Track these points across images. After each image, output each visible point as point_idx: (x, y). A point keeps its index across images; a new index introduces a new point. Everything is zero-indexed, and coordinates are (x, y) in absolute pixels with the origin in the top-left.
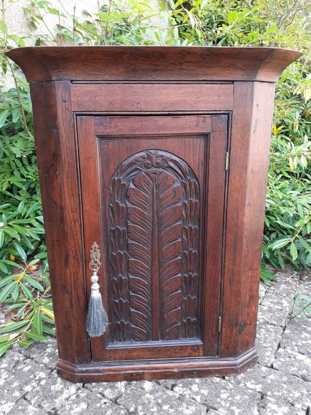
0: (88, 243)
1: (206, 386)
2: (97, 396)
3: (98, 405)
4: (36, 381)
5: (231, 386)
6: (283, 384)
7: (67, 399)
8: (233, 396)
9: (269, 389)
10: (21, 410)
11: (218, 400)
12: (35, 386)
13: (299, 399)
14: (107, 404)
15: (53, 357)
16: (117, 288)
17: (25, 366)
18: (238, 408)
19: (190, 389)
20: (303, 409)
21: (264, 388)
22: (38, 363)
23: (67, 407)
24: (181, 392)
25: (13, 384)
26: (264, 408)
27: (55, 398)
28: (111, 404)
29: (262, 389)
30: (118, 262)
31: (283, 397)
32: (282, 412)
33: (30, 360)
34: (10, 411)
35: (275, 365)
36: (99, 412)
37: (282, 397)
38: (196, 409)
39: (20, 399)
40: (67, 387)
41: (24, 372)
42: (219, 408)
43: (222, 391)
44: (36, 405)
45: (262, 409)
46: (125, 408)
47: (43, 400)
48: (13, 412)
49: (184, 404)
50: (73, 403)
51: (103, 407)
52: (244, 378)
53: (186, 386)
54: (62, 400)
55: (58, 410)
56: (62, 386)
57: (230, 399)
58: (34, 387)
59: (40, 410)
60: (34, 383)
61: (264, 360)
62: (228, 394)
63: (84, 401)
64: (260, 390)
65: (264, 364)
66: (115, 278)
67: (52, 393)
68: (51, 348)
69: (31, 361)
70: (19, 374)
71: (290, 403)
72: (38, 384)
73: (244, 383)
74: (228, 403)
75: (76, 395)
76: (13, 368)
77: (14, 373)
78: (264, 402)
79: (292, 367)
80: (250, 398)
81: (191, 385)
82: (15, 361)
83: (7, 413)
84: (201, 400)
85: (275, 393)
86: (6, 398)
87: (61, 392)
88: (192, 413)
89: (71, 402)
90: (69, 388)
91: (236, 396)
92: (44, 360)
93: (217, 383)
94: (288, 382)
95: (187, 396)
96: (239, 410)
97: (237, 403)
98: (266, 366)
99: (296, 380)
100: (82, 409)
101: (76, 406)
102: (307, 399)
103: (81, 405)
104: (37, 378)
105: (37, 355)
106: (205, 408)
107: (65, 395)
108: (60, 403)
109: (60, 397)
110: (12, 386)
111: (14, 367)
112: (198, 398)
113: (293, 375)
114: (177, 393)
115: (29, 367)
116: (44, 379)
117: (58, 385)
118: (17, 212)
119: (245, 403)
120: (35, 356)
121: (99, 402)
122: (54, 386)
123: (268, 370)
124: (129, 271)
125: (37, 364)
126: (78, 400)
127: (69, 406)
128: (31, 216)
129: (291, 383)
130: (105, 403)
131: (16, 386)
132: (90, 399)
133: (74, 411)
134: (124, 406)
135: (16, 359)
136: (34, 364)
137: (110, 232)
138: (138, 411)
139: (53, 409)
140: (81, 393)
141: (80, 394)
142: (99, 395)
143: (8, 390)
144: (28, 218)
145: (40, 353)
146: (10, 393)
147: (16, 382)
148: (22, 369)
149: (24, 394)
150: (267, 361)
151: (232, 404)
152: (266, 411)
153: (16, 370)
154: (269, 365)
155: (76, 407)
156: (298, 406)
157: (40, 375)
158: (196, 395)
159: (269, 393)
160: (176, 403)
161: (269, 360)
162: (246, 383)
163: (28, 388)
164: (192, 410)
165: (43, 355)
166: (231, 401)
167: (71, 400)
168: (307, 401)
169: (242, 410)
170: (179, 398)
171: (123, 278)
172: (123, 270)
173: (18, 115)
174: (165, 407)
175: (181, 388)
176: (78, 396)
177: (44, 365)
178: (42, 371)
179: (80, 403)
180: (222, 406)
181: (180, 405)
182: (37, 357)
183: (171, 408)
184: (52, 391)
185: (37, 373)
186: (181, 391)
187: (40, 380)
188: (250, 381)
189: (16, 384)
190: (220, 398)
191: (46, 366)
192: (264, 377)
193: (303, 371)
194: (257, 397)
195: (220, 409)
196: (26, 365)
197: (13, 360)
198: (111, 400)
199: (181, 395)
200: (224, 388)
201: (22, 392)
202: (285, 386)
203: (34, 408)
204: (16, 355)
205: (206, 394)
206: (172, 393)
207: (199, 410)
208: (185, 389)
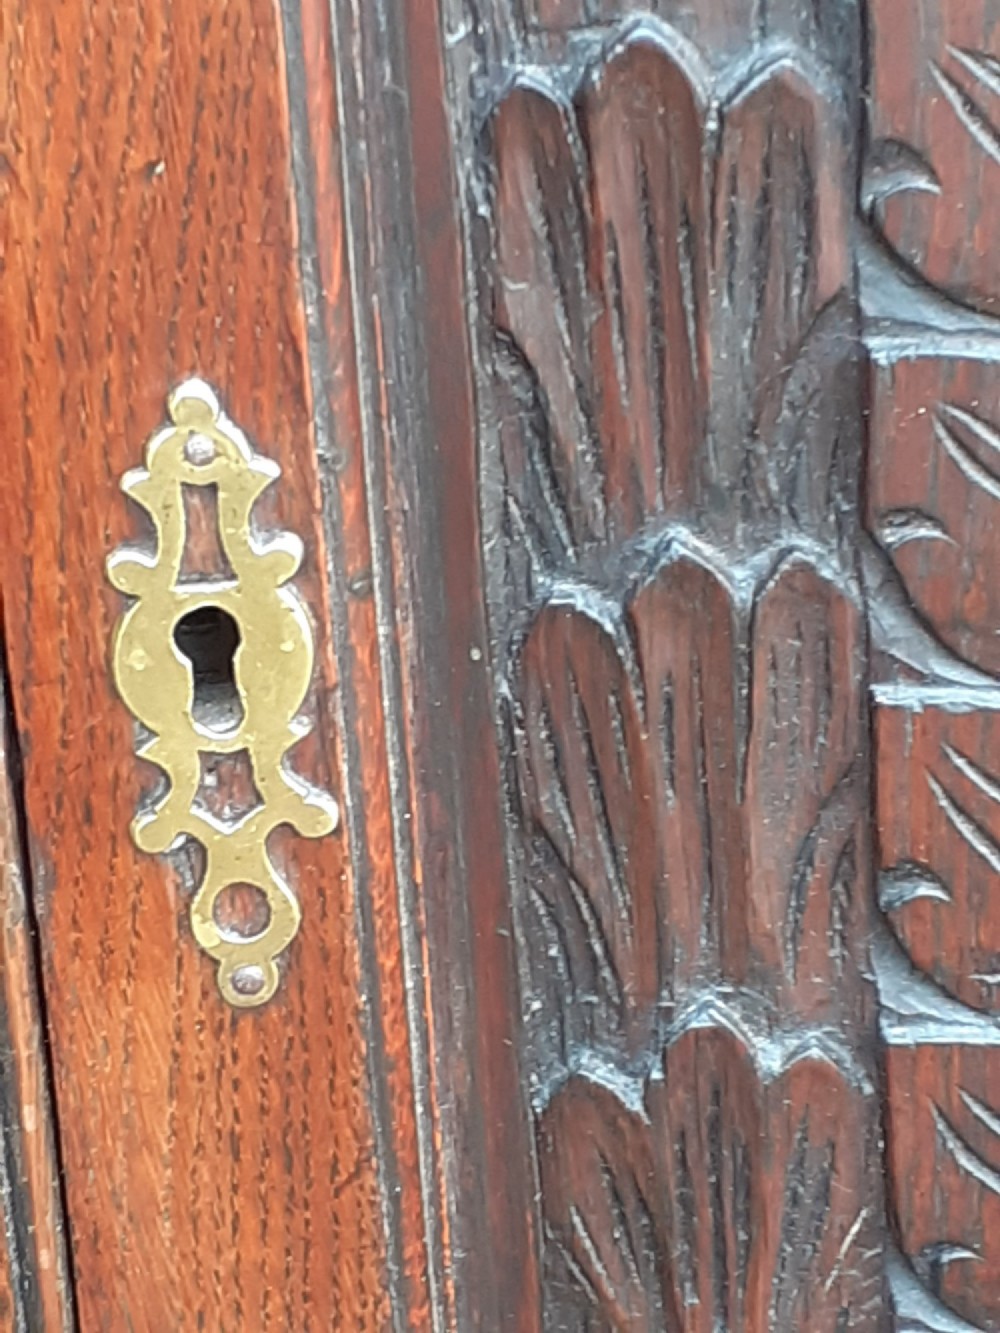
0: (44, 410)
16: (659, 1245)
30: (656, 756)
66: (601, 1072)
124: (883, 920)
137: (488, 141)
171: (770, 1056)
172: (768, 905)
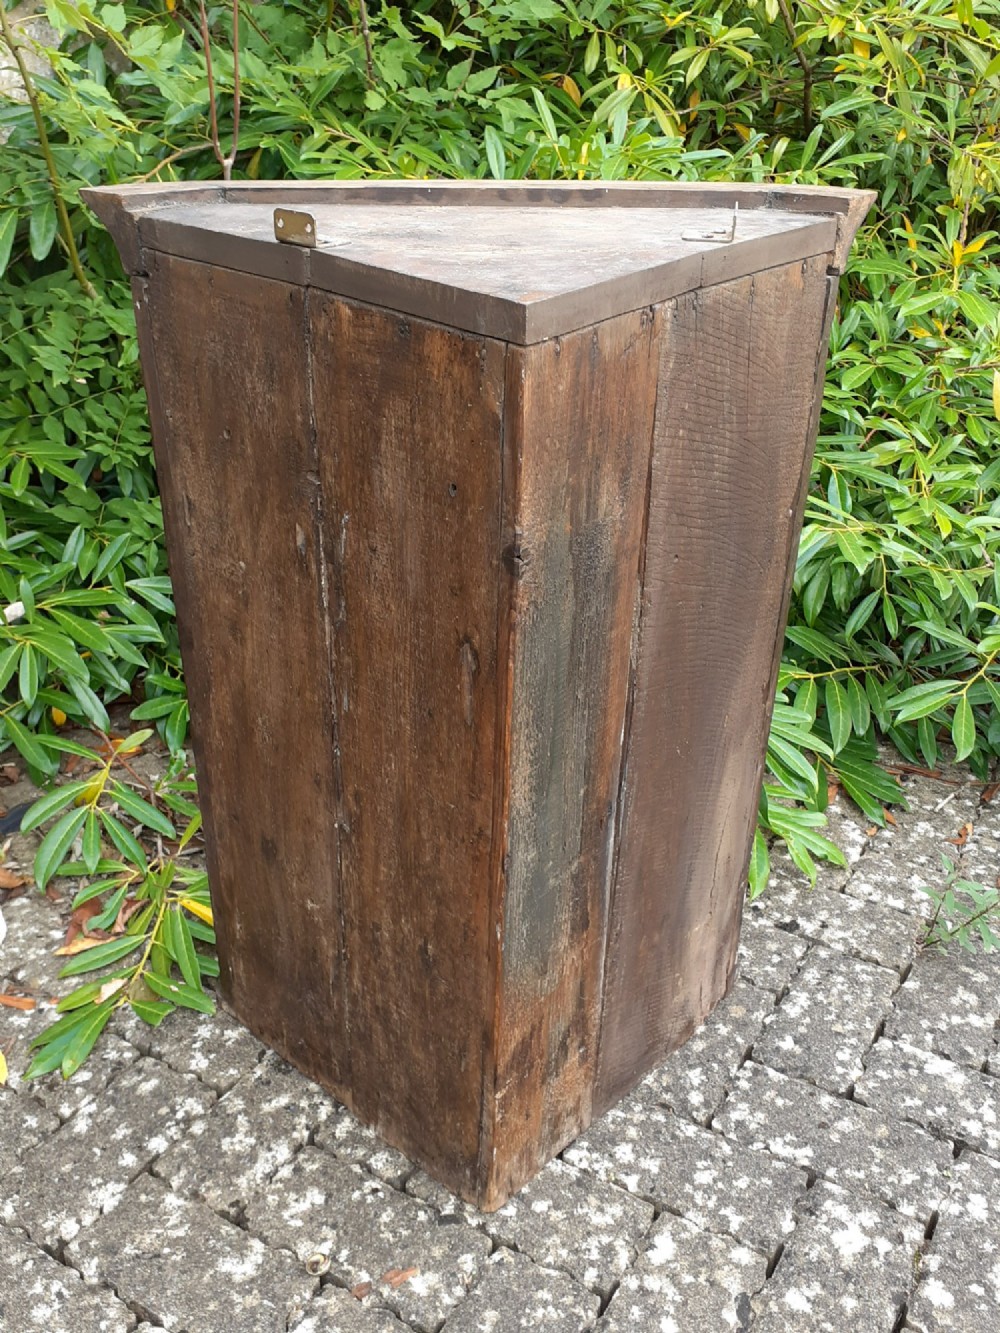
1: (657, 1150)
2: (351, 1171)
3: (356, 1195)
4: (177, 1124)
5: (727, 1149)
6: (873, 1148)
7: (269, 1177)
8: (727, 1177)
9: (834, 1160)
10: (147, 1205)
11: (688, 1188)
12: (175, 1138)
13: (913, 1192)
14: (381, 1194)
15: (218, 1053)
17: (140, 1078)
18: (740, 1211)
19: (611, 1155)
20: (919, 1220)
21: (818, 1158)
22: (176, 1070)
23: (272, 1199)
24: (584, 1165)
25: (114, 1132)
26: (812, 1214)
27: (237, 1173)
28: (392, 1194)
29: (811, 1160)
31: (870, 1184)
32: (861, 1225)
33: (153, 1060)
34: (116, 1208)
35: (859, 1090)
36: (359, 1216)
37: (866, 1185)
38: (625, 1213)
39: (140, 1173)
40: (265, 1144)
41: (140, 1098)
42: (688, 1209)
43: (700, 1164)
44: (186, 1192)
45: (805, 1217)
46: (429, 1206)
47: (203, 1180)
48: (125, 1210)
49: (593, 1200)
50: (288, 1190)
51: (369, 1201)
52: (764, 1126)
53: (598, 1146)
54: (254, 1180)
55: (245, 1207)
56: (252, 1141)
57: (720, 1185)
58: (173, 1143)
59: (198, 1206)
60: (173, 1129)
61: (829, 1075)
62: (715, 1174)
63: (315, 1183)
64: (806, 1163)
65: (827, 1086)
67: (227, 1160)
68: (210, 1026)
69: (156, 1064)
70: (128, 1103)
71: (887, 1202)
72: (184, 1132)
73: (764, 1142)
74: (714, 1198)
75: (292, 1167)
76: (108, 1084)
77: (113, 1101)
78: (813, 1198)
79: (907, 1099)
80: (776, 1186)
81: (614, 1143)
82: (111, 1062)
83: (110, 1213)
84: (639, 1187)
85: (847, 1172)
86: (101, 1172)
87: (253, 1158)
88: (613, 1223)
89: (279, 1185)
90: (273, 1146)
91: (736, 1179)
92: (193, 1062)
93: (688, 1139)
94: (888, 1141)
95: (602, 1176)
96: (742, 1219)
97: (738, 1199)
98: (835, 1093)
99: (914, 1136)
100: (313, 1205)
101: (295, 1197)
102: (936, 1191)
103: (308, 1194)
104: (180, 1115)
105: (171, 1045)
106: (651, 1210)
107: (262, 1167)
108: (250, 1189)
109: (249, 1173)
110: (113, 1136)
111: (110, 1080)
112: (632, 1181)
113: (908, 1120)
114: (573, 1165)
115: (154, 1083)
116: (201, 1117)
117: (239, 1137)
118: (66, 567)
119: (761, 1200)
120: (165, 1048)
121: (359, 1189)
122: (228, 1140)
123: (837, 1104)
125: (173, 1074)
126: (299, 1183)
127: (276, 1198)
128: (111, 580)
129: (899, 1142)
130: (375, 1191)
131: (125, 1137)
132: (332, 1178)
133: (292, 1211)
134: (426, 1200)
135: (113, 1055)
136: (166, 1074)
138: (466, 1214)
139: (232, 1205)
140: (307, 1160)
141: (305, 1165)
142: (357, 1169)
143: (104, 1149)
144: (99, 585)
145: (180, 1040)
146: (110, 1158)
147: (122, 1126)
148: (134, 1088)
149: (147, 1159)
150: (837, 1079)
151: (724, 1200)
152: (816, 1223)
153: (116, 1090)
154: (842, 1090)
155: (296, 1200)
156: (907, 1209)
157: (187, 1108)
158: (627, 1174)
159: (831, 1172)
160: (570, 1195)
161: (843, 1076)
162: (770, 1142)
163: (158, 1144)
164: (613, 1216)
165: (189, 1048)
166: (721, 1191)
167: (281, 1181)
168: (932, 1197)
169: (751, 1217)
170: (579, 1182)
173: (48, 230)
174: (540, 1206)
175: (585, 1153)
176: (298, 1170)
177: (193, 1076)
178: (192, 1097)
179: (305, 1189)
180: (695, 1205)
181: (579, 1200)
182: (174, 1052)
183: (556, 1207)
184: (226, 1153)
185: (179, 1100)
186: (584, 1160)
187: (188, 1120)
188: (782, 1136)
189: (121, 1132)
190: (691, 1181)
191: (200, 1079)
192: (823, 1125)
193: (937, 1109)
194: (795, 1184)
195: (690, 1215)
196: (143, 1075)
197: (105, 1059)
198: (389, 1182)
199: (584, 1171)
200: (707, 1155)
201: (143, 1154)
202: (878, 1153)
203: (181, 1202)
204: (110, 1046)
205: (655, 1170)
206: (560, 1165)
207: (633, 1216)
208: (595, 1155)
